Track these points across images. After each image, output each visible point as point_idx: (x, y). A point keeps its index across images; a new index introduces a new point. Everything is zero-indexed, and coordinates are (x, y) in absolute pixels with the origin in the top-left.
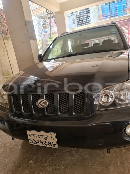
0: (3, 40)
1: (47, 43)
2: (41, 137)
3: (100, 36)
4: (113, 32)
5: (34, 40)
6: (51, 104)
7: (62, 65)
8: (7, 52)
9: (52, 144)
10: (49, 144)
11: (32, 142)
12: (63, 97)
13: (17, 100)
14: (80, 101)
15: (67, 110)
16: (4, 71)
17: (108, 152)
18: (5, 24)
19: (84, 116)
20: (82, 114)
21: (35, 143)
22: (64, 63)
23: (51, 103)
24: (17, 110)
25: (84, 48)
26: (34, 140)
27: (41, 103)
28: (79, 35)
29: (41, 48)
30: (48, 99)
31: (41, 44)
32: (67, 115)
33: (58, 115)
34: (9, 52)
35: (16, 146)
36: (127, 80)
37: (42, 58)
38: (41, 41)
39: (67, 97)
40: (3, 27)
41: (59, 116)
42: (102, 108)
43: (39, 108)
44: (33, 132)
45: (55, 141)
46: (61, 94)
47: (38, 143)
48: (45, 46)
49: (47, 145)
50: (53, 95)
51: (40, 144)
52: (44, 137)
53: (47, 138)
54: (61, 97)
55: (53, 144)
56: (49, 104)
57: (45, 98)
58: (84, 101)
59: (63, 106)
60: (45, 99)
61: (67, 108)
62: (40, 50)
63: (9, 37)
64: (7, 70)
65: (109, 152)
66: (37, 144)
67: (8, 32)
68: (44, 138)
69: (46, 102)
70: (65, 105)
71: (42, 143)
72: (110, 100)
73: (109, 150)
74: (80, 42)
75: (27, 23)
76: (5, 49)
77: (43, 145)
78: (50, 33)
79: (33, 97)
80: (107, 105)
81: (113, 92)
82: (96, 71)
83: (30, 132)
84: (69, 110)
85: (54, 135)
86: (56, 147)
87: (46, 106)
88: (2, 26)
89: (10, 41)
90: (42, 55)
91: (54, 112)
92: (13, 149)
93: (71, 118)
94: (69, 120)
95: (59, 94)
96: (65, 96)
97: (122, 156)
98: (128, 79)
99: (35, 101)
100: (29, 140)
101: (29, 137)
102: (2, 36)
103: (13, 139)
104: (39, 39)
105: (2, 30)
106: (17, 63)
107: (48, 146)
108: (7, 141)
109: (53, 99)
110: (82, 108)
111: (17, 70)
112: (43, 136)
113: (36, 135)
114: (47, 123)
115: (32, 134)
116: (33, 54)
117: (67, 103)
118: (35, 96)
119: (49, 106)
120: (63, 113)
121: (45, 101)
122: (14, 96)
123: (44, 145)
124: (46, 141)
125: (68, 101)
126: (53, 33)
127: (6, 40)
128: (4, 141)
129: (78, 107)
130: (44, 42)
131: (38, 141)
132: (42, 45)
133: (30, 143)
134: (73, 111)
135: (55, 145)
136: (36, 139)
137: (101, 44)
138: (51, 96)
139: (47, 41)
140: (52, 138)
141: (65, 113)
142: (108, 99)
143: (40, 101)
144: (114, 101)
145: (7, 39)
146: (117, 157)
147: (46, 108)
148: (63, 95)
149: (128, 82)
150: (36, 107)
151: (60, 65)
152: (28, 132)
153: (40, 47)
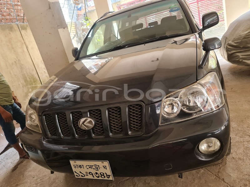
0: (20, 30)
1: (83, 27)
2: (90, 167)
3: (158, 10)
4: (173, 8)
5: (64, 28)
6: (98, 123)
7: (109, 61)
8: (27, 47)
9: (105, 175)
10: (102, 175)
11: (78, 175)
12: (113, 113)
13: (52, 121)
14: (137, 115)
15: (121, 129)
16: (26, 75)
17: (179, 177)
18: (19, 8)
19: (143, 135)
20: (140, 133)
21: (83, 175)
22: (111, 59)
23: (98, 121)
24: (54, 135)
25: (137, 30)
26: (80, 172)
27: (85, 124)
28: (127, 17)
29: (75, 35)
30: (94, 116)
31: (74, 30)
32: (121, 136)
33: (109, 136)
34: (29, 47)
35: (57, 180)
36: (196, 82)
37: (78, 54)
38: (74, 25)
39: (119, 112)
40: (17, 12)
41: (111, 137)
42: (167, 122)
43: (82, 129)
44: (79, 163)
45: (109, 171)
46: (110, 108)
47: (86, 175)
48: (80, 31)
49: (98, 177)
50: (100, 111)
51: (90, 177)
52: (94, 167)
53: (97, 168)
54: (110, 113)
55: (107, 175)
56: (95, 124)
57: (90, 115)
58: (141, 112)
59: (114, 124)
60: (89, 117)
61: (120, 126)
62: (74, 38)
63: (27, 26)
64: (31, 74)
65: (181, 176)
66: (86, 177)
67: (25, 18)
68: (94, 169)
69: (91, 121)
70: (117, 122)
71: (92, 175)
72: (175, 110)
73: (181, 174)
74: (130, 24)
75: (51, 6)
76: (24, 43)
77: (94, 177)
78: (86, 12)
79: (72, 116)
80: (172, 116)
81: (178, 99)
82: (155, 69)
83: (75, 162)
84: (123, 129)
85: (106, 163)
86: (111, 178)
87: (91, 126)
88: (15, 11)
89: (29, 31)
90: (77, 49)
91: (103, 133)
92: (54, 184)
93: (127, 140)
94: (124, 142)
95: (108, 109)
96: (116, 111)
97: (200, 178)
98: (197, 80)
99: (76, 120)
100: (74, 172)
101: (74, 169)
102: (17, 25)
103: (52, 173)
104: (71, 23)
105: (15, 17)
106: (43, 62)
107: (100, 178)
108: (44, 174)
109: (101, 117)
110: (140, 125)
111: (44, 72)
112: (92, 166)
113: (83, 165)
114: (96, 149)
115: (77, 165)
116: (64, 50)
117: (119, 120)
118: (76, 114)
119: (95, 125)
120: (115, 133)
121: (89, 119)
122: (47, 116)
123: (96, 178)
124: (97, 172)
125: (121, 116)
126: (90, 12)
127: (23, 30)
128: (39, 174)
129: (134, 124)
130: (78, 26)
131: (87, 173)
132: (76, 31)
133: (76, 177)
134: (129, 130)
135: (109, 176)
136: (84, 171)
137: (159, 23)
138: (97, 113)
139: (82, 25)
140: (105, 167)
141: (118, 133)
142: (173, 109)
143: (82, 120)
144: (181, 110)
145: (24, 28)
146: (194, 180)
147: (93, 129)
148: (113, 110)
149: (197, 83)
150: (79, 128)
151: (107, 62)
152: (72, 163)
153: (73, 33)
